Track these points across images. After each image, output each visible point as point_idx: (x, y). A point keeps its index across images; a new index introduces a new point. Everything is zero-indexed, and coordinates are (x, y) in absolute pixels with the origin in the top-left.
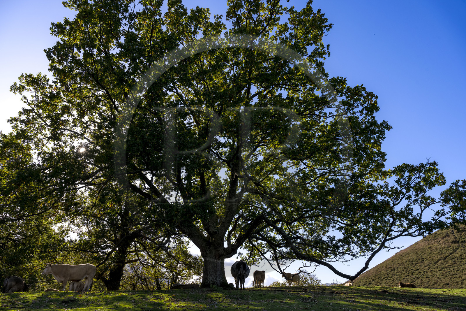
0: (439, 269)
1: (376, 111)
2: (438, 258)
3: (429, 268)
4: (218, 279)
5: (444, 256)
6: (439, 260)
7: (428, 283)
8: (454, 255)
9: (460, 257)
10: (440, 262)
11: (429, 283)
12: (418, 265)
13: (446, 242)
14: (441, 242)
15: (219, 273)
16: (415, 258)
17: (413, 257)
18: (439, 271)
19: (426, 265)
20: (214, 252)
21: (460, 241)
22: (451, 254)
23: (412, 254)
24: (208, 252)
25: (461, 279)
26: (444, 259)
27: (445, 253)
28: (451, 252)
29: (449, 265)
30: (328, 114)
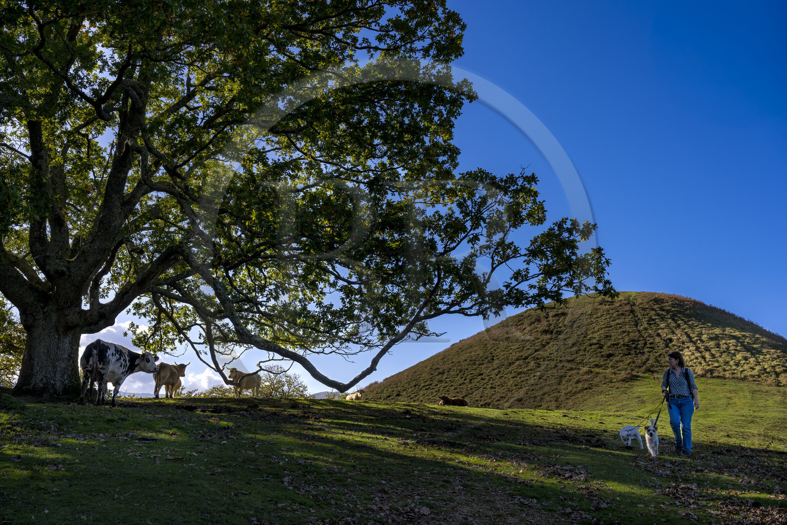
0: (513, 375)
1: (456, 57)
2: (516, 357)
3: (499, 372)
4: (58, 377)
5: (525, 354)
6: (517, 360)
7: (491, 398)
8: (541, 353)
9: (548, 357)
10: (518, 363)
11: (494, 397)
12: (483, 366)
13: (533, 331)
14: (526, 331)
15: (63, 365)
16: (481, 355)
17: (478, 353)
18: (513, 378)
19: (495, 366)
20: (54, 318)
21: (555, 331)
22: (536, 351)
23: (477, 348)
24: (41, 316)
25: (541, 393)
26: (524, 359)
27: (528, 349)
28: (537, 348)
29: (529, 368)
30: (360, 41)
